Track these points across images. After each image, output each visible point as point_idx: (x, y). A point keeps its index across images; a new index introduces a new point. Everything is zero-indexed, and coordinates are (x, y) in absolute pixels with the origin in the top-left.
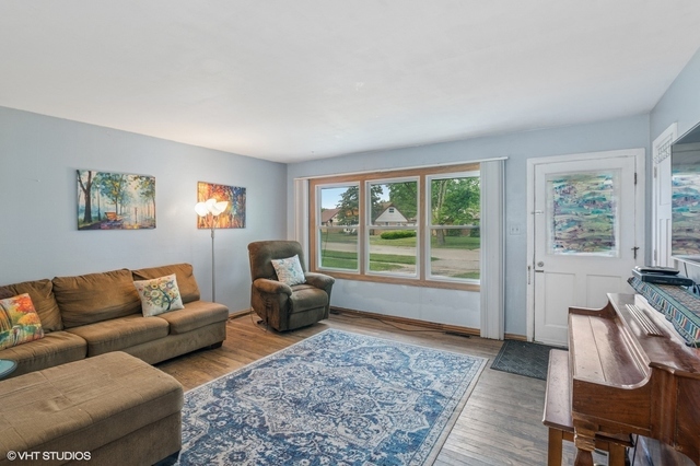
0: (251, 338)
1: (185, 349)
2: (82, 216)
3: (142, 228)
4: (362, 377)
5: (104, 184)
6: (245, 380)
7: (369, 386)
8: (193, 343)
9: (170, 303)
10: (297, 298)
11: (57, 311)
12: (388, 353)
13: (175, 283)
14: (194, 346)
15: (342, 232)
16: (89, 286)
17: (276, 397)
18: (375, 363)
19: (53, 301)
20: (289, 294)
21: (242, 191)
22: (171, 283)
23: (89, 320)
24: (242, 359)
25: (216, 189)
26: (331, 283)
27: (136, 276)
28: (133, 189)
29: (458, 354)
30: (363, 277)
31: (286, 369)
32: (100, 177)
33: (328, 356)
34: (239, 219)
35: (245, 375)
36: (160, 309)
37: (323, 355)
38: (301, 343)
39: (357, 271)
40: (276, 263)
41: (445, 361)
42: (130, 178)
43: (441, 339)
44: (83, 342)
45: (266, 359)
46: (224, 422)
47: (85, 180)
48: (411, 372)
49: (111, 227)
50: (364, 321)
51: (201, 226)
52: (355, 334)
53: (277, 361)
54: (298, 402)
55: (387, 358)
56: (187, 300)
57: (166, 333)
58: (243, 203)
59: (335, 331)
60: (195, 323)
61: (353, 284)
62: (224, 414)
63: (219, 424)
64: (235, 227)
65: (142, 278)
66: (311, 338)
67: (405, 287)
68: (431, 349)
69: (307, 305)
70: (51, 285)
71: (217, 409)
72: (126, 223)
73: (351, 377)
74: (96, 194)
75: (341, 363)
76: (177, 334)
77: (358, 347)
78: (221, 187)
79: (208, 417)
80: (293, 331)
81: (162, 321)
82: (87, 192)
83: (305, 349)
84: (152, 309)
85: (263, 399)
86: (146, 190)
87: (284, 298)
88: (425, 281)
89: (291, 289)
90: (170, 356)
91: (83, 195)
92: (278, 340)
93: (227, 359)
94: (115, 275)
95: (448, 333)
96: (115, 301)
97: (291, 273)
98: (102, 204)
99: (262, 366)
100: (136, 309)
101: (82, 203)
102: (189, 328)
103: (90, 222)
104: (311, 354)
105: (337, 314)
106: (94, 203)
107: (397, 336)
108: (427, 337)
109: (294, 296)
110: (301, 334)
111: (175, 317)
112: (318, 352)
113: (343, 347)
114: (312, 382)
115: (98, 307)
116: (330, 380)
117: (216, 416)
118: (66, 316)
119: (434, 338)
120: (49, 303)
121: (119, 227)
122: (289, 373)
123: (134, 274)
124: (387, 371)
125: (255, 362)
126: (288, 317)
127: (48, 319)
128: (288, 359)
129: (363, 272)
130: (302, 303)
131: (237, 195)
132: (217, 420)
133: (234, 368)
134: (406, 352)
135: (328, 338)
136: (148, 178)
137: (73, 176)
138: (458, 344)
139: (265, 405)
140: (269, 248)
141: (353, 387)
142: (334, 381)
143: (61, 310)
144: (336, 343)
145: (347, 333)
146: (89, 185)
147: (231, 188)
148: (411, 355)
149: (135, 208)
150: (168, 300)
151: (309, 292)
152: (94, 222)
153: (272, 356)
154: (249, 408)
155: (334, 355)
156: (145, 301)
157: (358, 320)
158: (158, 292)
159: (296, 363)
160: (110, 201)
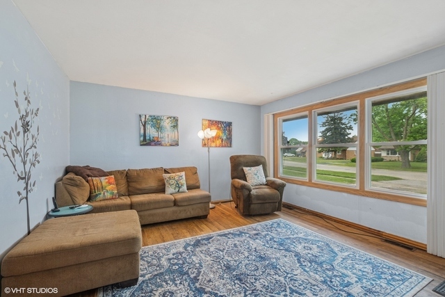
0: (226, 216)
1: (183, 216)
2: (142, 139)
3: (171, 145)
4: (287, 261)
5: (152, 121)
6: (206, 242)
7: (289, 270)
8: (188, 213)
9: (179, 188)
10: (255, 194)
11: (126, 186)
12: (318, 247)
13: (184, 177)
14: (189, 215)
15: (322, 157)
16: (141, 175)
17: (217, 259)
18: (303, 252)
19: (125, 180)
20: (250, 190)
21: (230, 124)
22: (181, 176)
23: (140, 192)
24: (213, 228)
25: (213, 123)
26: (283, 186)
27: (166, 172)
28: (167, 124)
29: (392, 264)
30: (310, 184)
31: (234, 241)
32: (150, 118)
33: (268, 238)
34: (228, 142)
35: (208, 239)
36: (174, 191)
37: (265, 236)
38: (254, 225)
39: (306, 179)
40: (246, 169)
41: (374, 267)
42: (165, 118)
43: (377, 245)
44: (129, 202)
45: (226, 231)
46: (177, 267)
47: (143, 120)
48: (333, 269)
49: (156, 145)
50: (309, 217)
51: (204, 145)
52: (296, 226)
53: (232, 234)
54: (228, 267)
55: (315, 250)
56: (189, 188)
57: (173, 204)
58: (230, 131)
59: (283, 220)
60: (190, 201)
61: (304, 188)
62: (181, 262)
63: (174, 267)
64: (225, 146)
65: (169, 173)
66: (263, 223)
67: (345, 194)
68: (362, 252)
69: (263, 199)
70: (125, 172)
71: (180, 257)
72: (163, 143)
73: (278, 259)
74: (148, 127)
75: (275, 246)
76: (179, 206)
77: (295, 236)
78: (216, 122)
79: (171, 261)
80: (254, 216)
81: (172, 197)
82: (144, 126)
83: (255, 230)
84: (170, 190)
85: (209, 258)
86: (173, 124)
87: (247, 193)
88: (364, 191)
89: (252, 188)
90: (175, 218)
91: (142, 128)
92: (241, 220)
93: (205, 226)
94: (155, 170)
95: (387, 241)
96: (152, 184)
97: (256, 177)
98: (152, 132)
99: (221, 236)
100: (162, 190)
101: (142, 132)
102: (185, 204)
103: (146, 142)
104: (257, 234)
105: (291, 209)
106: (147, 132)
107: (333, 234)
108: (363, 240)
109: (254, 192)
110: (258, 219)
111: (179, 196)
112: (263, 234)
113: (283, 233)
114: (246, 254)
115: (144, 186)
116: (261, 257)
117: (176, 261)
118: (130, 189)
119: (370, 243)
120: (123, 182)
121: (159, 144)
122: (235, 245)
123: (165, 170)
124: (310, 262)
125: (219, 232)
126: (249, 206)
127: (122, 189)
128: (241, 234)
129: (310, 180)
130: (258, 197)
131: (227, 127)
132: (174, 265)
133: (204, 232)
134: (336, 250)
135: (275, 225)
136: (174, 118)
137: (138, 118)
138: (396, 254)
139: (207, 263)
140: (242, 159)
141: (275, 267)
142: (262, 258)
143: (129, 186)
144: (279, 230)
145: (291, 224)
146: (145, 122)
147: (223, 122)
148: (339, 253)
149: (168, 135)
150: (179, 186)
151: (267, 190)
152: (148, 142)
153: (231, 230)
154: (197, 262)
155: (273, 238)
156: (167, 185)
157: (305, 216)
158: (174, 181)
159: (244, 238)
160: (155, 130)
